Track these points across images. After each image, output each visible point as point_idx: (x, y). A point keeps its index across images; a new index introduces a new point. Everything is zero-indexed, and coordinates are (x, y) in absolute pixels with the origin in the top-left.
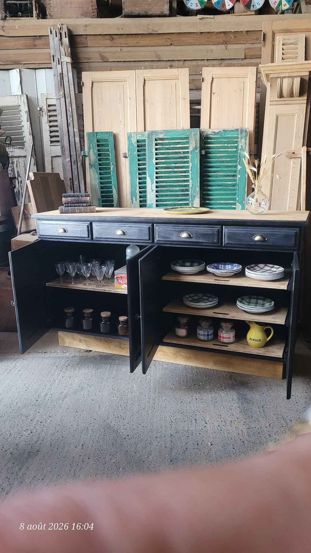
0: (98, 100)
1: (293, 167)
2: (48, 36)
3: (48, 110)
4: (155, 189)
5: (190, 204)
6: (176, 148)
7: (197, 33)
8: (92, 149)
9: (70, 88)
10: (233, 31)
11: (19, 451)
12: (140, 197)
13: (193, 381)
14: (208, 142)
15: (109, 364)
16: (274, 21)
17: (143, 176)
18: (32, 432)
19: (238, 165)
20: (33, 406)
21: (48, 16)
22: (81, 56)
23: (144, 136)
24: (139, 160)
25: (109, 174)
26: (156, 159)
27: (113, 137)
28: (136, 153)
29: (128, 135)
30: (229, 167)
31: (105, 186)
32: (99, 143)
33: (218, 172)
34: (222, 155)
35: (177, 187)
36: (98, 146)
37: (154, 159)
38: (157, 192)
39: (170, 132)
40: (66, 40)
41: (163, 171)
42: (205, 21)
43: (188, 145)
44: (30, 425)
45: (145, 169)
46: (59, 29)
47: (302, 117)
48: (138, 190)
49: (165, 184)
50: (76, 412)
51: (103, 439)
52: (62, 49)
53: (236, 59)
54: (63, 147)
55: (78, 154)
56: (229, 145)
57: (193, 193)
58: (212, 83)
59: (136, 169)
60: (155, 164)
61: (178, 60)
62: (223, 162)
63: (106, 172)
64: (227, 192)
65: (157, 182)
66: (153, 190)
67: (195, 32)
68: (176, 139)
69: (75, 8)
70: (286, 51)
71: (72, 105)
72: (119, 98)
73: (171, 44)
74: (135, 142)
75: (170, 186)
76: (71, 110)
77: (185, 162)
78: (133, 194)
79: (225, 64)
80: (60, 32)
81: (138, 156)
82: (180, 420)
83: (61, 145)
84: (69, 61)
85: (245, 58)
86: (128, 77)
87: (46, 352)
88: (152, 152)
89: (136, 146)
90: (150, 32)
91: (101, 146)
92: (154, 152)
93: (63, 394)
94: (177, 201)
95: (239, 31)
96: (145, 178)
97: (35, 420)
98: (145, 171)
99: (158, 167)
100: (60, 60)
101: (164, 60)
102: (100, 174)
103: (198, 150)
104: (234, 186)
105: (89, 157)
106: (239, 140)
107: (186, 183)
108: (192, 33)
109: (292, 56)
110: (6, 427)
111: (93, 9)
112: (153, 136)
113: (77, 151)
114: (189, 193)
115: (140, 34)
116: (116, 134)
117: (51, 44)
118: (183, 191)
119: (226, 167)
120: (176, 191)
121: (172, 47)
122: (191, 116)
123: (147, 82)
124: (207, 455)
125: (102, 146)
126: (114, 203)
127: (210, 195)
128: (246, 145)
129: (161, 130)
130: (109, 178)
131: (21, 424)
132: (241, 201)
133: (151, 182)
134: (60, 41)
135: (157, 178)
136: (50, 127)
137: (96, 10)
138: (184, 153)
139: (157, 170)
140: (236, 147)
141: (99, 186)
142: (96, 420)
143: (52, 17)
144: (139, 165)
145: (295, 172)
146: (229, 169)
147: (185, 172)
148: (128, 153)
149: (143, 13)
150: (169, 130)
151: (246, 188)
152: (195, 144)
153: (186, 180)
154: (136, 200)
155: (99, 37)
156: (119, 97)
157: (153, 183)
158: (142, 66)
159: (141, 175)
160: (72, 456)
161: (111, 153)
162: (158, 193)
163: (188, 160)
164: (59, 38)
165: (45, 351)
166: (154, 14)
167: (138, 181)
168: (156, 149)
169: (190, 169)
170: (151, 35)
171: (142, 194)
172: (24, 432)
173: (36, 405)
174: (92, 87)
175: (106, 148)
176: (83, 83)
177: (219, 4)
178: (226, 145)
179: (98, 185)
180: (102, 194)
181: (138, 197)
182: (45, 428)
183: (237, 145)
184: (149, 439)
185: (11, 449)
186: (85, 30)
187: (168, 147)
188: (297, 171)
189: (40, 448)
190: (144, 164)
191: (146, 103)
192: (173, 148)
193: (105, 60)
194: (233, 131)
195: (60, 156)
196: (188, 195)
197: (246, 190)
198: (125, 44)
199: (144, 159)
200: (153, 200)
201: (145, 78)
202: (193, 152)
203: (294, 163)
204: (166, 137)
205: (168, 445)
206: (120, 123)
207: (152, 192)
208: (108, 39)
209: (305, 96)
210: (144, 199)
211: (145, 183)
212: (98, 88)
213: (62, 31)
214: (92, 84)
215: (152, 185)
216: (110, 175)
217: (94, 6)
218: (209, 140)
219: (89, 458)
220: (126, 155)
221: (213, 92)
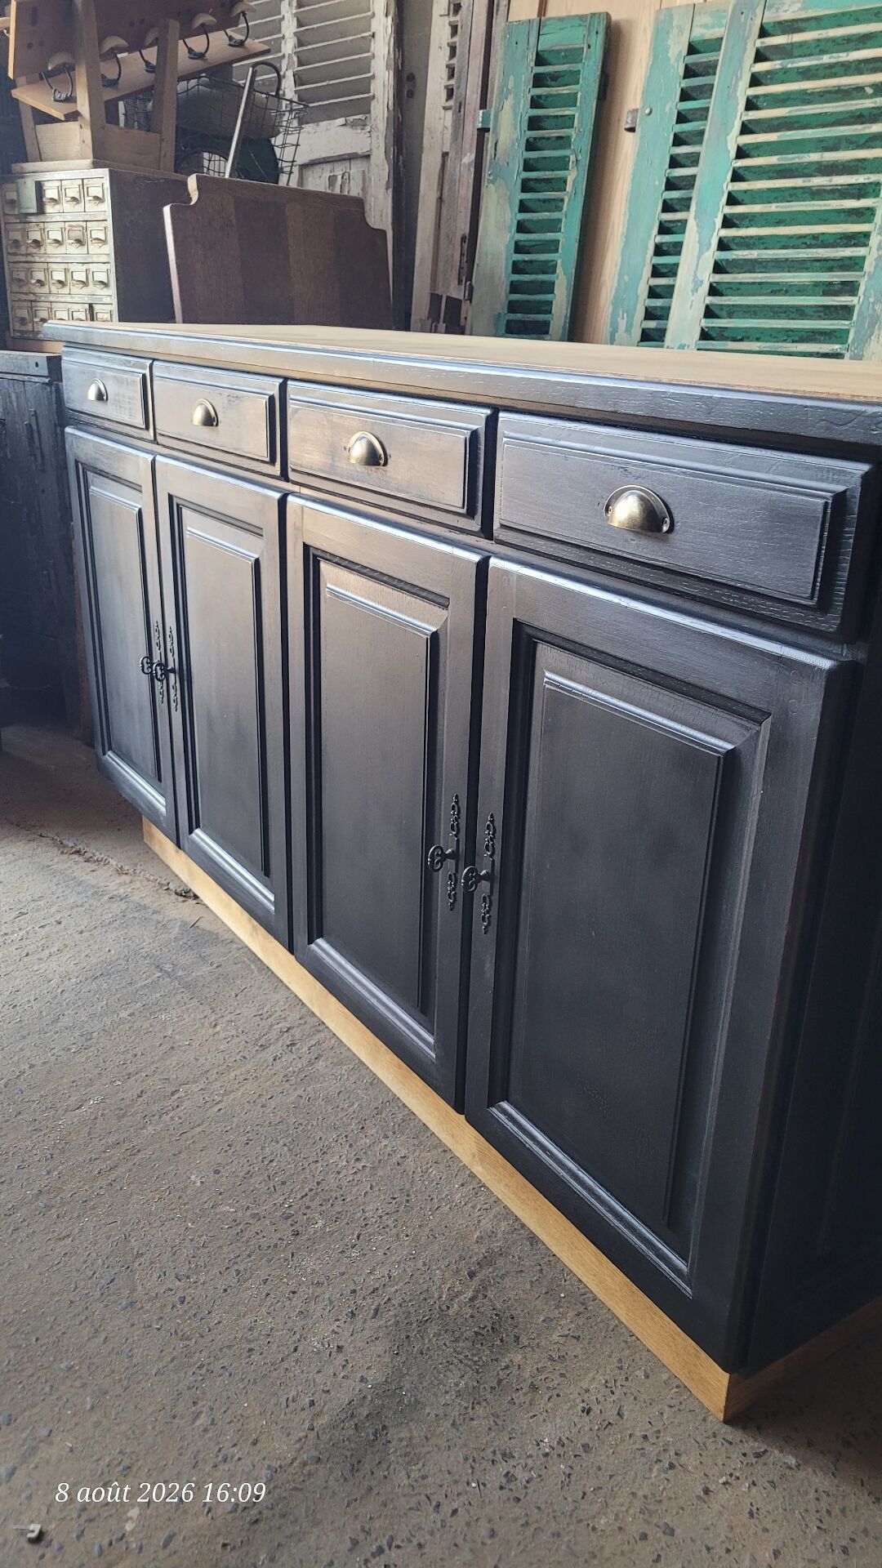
4: (708, 278)
6: (847, 69)
8: (511, 97)
12: (651, 316)
17: (676, 216)
23: (719, 22)
24: (677, 141)
26: (744, 130)
27: (600, 39)
28: (673, 106)
29: (656, 19)
31: (531, 262)
32: (542, 69)
35: (806, 269)
36: (538, 80)
37: (736, 129)
38: (716, 292)
41: (761, 191)
45: (692, 180)
48: (644, 284)
49: (757, 254)
57: (872, 300)
59: (657, 183)
60: (733, 153)
63: (545, 201)
65: (722, 245)
66: (698, 284)
74: (681, 52)
75: (779, 264)
78: (623, 300)
81: (682, 119)
88: (734, 96)
89: (682, 72)
91: (549, 83)
92: (743, 93)
96: (682, 226)
98: (690, 193)
99: (747, 168)
102: (522, 208)
105: (494, 132)
107: (848, 252)
112: (756, 10)
114: (858, 301)
118: (828, 289)
120: (803, 291)
125: (553, 83)
126: (549, 320)
130: (552, 226)
133: (698, 245)
135: (727, 222)
138: (878, 90)
139: (739, 185)
141: (507, 259)
144: (673, 163)
147: (861, 192)
148: (642, 109)
153: (854, 235)
154: (631, 329)
157: (707, 249)
159: (672, 211)
161: (581, 114)
162: (714, 299)
167: (654, 239)
168: (754, 81)
171: (659, 303)
175: (564, 90)
179: (504, 256)
180: (514, 297)
181: (639, 313)
187: (809, 63)
190: (695, 160)
192: (831, 66)
196: (848, 310)
199: (697, 132)
200: (692, 332)
204: (812, 12)
211: (679, 248)
215: (700, 257)
216: (556, 215)
220: (635, 117)
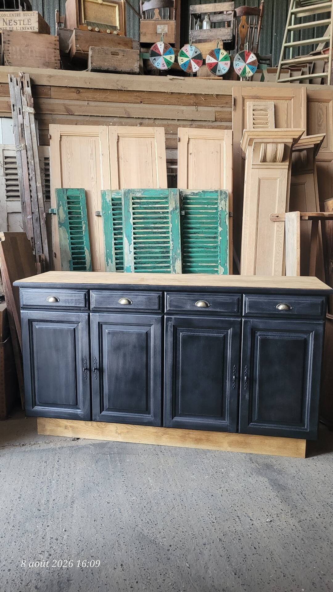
0: (67, 155)
1: (277, 231)
2: (8, 83)
3: (4, 162)
4: (133, 251)
5: (171, 266)
6: (155, 208)
7: (167, 93)
8: (61, 206)
9: (33, 140)
10: (203, 93)
11: (44, 582)
12: (116, 259)
13: (213, 468)
14: (187, 202)
15: (108, 454)
16: (244, 87)
17: (119, 236)
18: (50, 555)
19: (219, 227)
20: (36, 518)
21: (6, 62)
22: (44, 107)
23: (120, 195)
24: (114, 220)
25: (80, 234)
26: (134, 219)
27: (84, 195)
28: (111, 212)
29: (101, 192)
30: (209, 228)
31: (76, 247)
32: (69, 200)
33: (199, 234)
34: (203, 216)
35: (156, 248)
36: (69, 203)
37: (132, 218)
38: (135, 253)
39: (148, 191)
40: (28, 90)
41: (141, 232)
42: (175, 81)
43: (167, 205)
44: (44, 544)
45: (121, 228)
46: (21, 78)
47: (284, 181)
48: (113, 252)
49: (144, 245)
50: (95, 521)
51: (143, 554)
52: (24, 99)
53: (207, 121)
54: (24, 203)
55: (41, 211)
56: (209, 206)
57: (174, 255)
58: (188, 143)
59: (111, 229)
60: (132, 224)
61: (149, 118)
62: (203, 223)
63: (77, 232)
64: (209, 254)
65: (135, 243)
66: (130, 252)
67: (166, 92)
68: (154, 198)
69: (37, 57)
70: (256, 116)
71: (35, 159)
72: (91, 154)
73: (141, 102)
74: (110, 200)
75: (149, 247)
76: (33, 163)
77: (164, 223)
78: (108, 256)
79: (195, 125)
80: (22, 81)
81: (114, 215)
82: (221, 519)
83: (22, 201)
84: (32, 112)
85: (216, 121)
86: (101, 133)
87: (24, 444)
88: (129, 211)
89: (111, 204)
90: (119, 88)
91: (71, 203)
92: (131, 211)
93: (69, 498)
94: (157, 264)
95: (209, 95)
96: (122, 239)
97: (48, 537)
98: (121, 231)
99: (136, 227)
100: (21, 110)
101: (134, 117)
102: (71, 234)
103: (178, 210)
104: (215, 248)
105: (58, 214)
106: (219, 201)
107: (166, 245)
108: (162, 92)
109: (262, 121)
110: (14, 551)
111: (56, 60)
112: (129, 194)
113: (40, 207)
114: (170, 255)
115: (109, 89)
116: (87, 191)
117: (11, 92)
118: (163, 253)
119: (206, 229)
120: (156, 253)
121: (142, 105)
122: (168, 176)
123: (120, 138)
124: (271, 560)
125: (72, 204)
126: (86, 266)
127: (190, 257)
128: (226, 207)
129: (138, 189)
130: (81, 238)
131: (32, 545)
132: (224, 264)
133: (128, 243)
134: (21, 90)
135: (135, 238)
136: (7, 180)
137: (59, 61)
138: (163, 213)
139: (135, 231)
140: (216, 209)
141: (69, 247)
142: (123, 529)
143: (10, 64)
144: (114, 224)
145: (279, 235)
146: (210, 230)
147: (165, 233)
148: (102, 212)
149: (112, 68)
150: (147, 189)
151: (228, 250)
152: (175, 204)
153: (166, 242)
154: (112, 262)
155: (64, 89)
156: (90, 152)
157: (131, 244)
158: (111, 121)
159: (117, 235)
160: (115, 582)
161: (83, 211)
162: (136, 255)
163: (168, 220)
164: (21, 87)
165: (22, 443)
166: (124, 71)
167: (113, 242)
168: (133, 209)
169: (170, 230)
170: (120, 92)
171: (118, 256)
172: (40, 555)
173: (40, 517)
174: (61, 140)
175: (77, 206)
176: (50, 136)
177: (185, 66)
178: (206, 206)
180: (73, 256)
181: (114, 259)
182: (65, 548)
183: (217, 206)
184: (197, 548)
185: (33, 581)
186: (49, 81)
187: (146, 206)
188: (281, 234)
189: (70, 575)
190: (121, 224)
191: (120, 160)
192: (151, 207)
193: (70, 112)
194: (212, 192)
195: (21, 213)
196: (169, 257)
197: (228, 252)
198: (92, 98)
199: (119, 218)
200: (131, 263)
201: (118, 134)
202: (172, 212)
203: (278, 226)
204: (144, 196)
205: (222, 553)
206: (92, 180)
207: (130, 253)
208: (74, 92)
209: (286, 162)
210: (121, 261)
211: (122, 244)
212: (67, 142)
213: (23, 79)
214: (61, 138)
215: (129, 246)
216: (82, 235)
217: (56, 57)
218: (189, 201)
219: (137, 582)
220: (100, 213)
221: (190, 152)
